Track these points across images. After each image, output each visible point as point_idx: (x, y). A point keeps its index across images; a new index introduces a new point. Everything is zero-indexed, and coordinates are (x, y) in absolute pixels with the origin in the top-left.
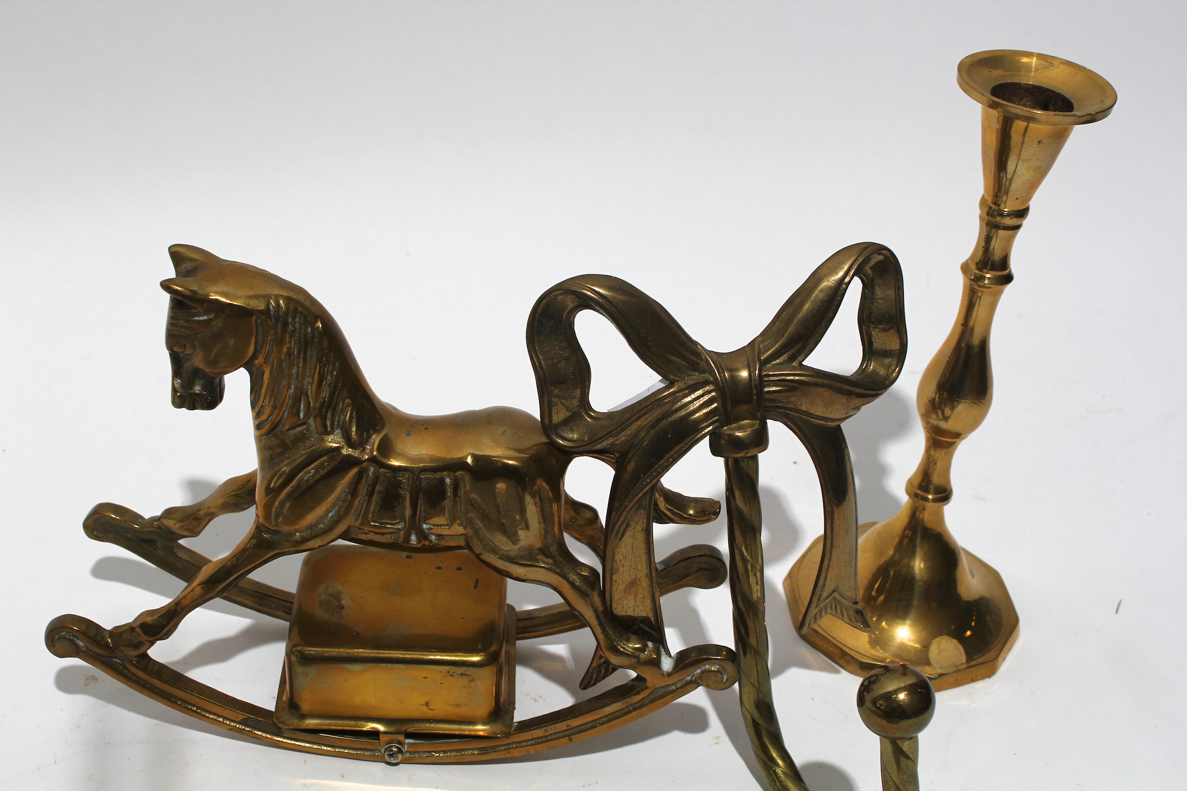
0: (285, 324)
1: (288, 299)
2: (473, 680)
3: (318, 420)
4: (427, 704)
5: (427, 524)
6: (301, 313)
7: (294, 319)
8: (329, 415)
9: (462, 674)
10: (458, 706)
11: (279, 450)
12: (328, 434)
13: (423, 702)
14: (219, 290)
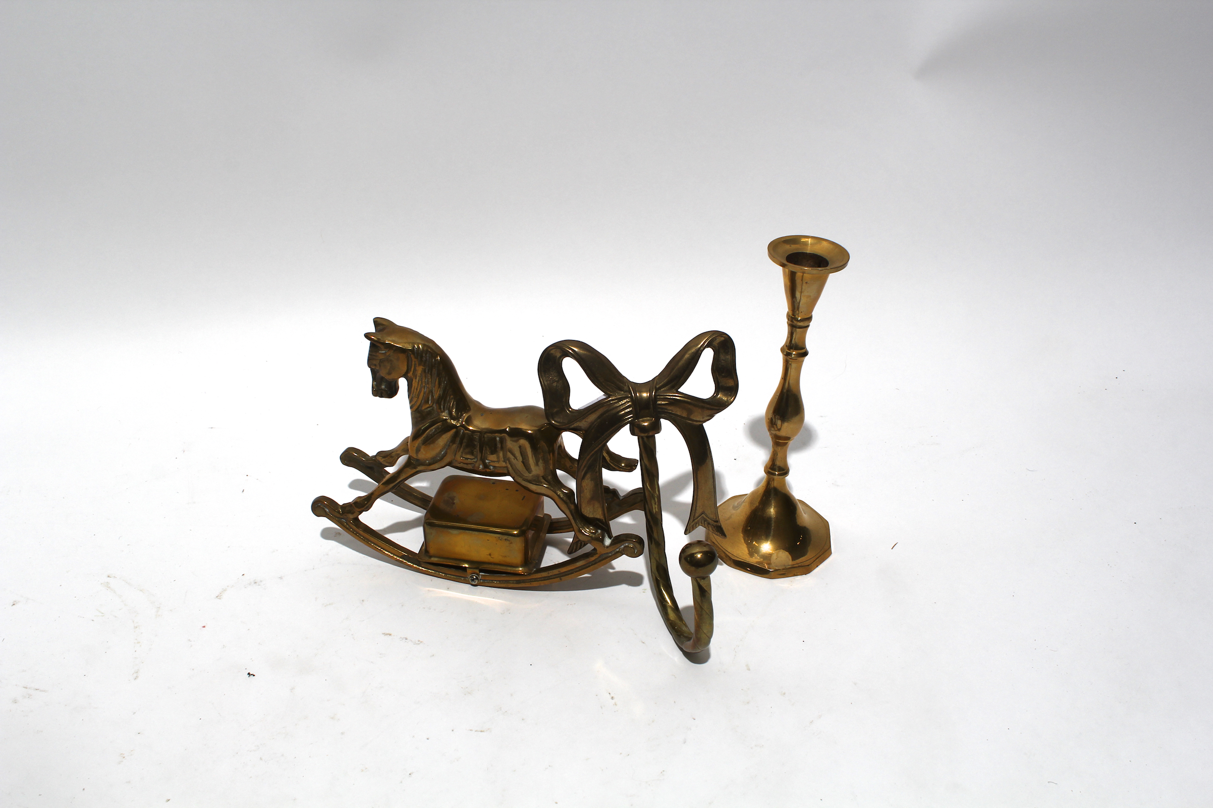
0: (422, 357)
1: (424, 345)
2: (511, 543)
3: (437, 405)
4: (490, 555)
5: (488, 460)
6: (430, 351)
7: (426, 354)
8: (442, 403)
9: (506, 539)
10: (506, 556)
11: (420, 419)
12: (442, 412)
13: (488, 554)
14: (391, 339)
